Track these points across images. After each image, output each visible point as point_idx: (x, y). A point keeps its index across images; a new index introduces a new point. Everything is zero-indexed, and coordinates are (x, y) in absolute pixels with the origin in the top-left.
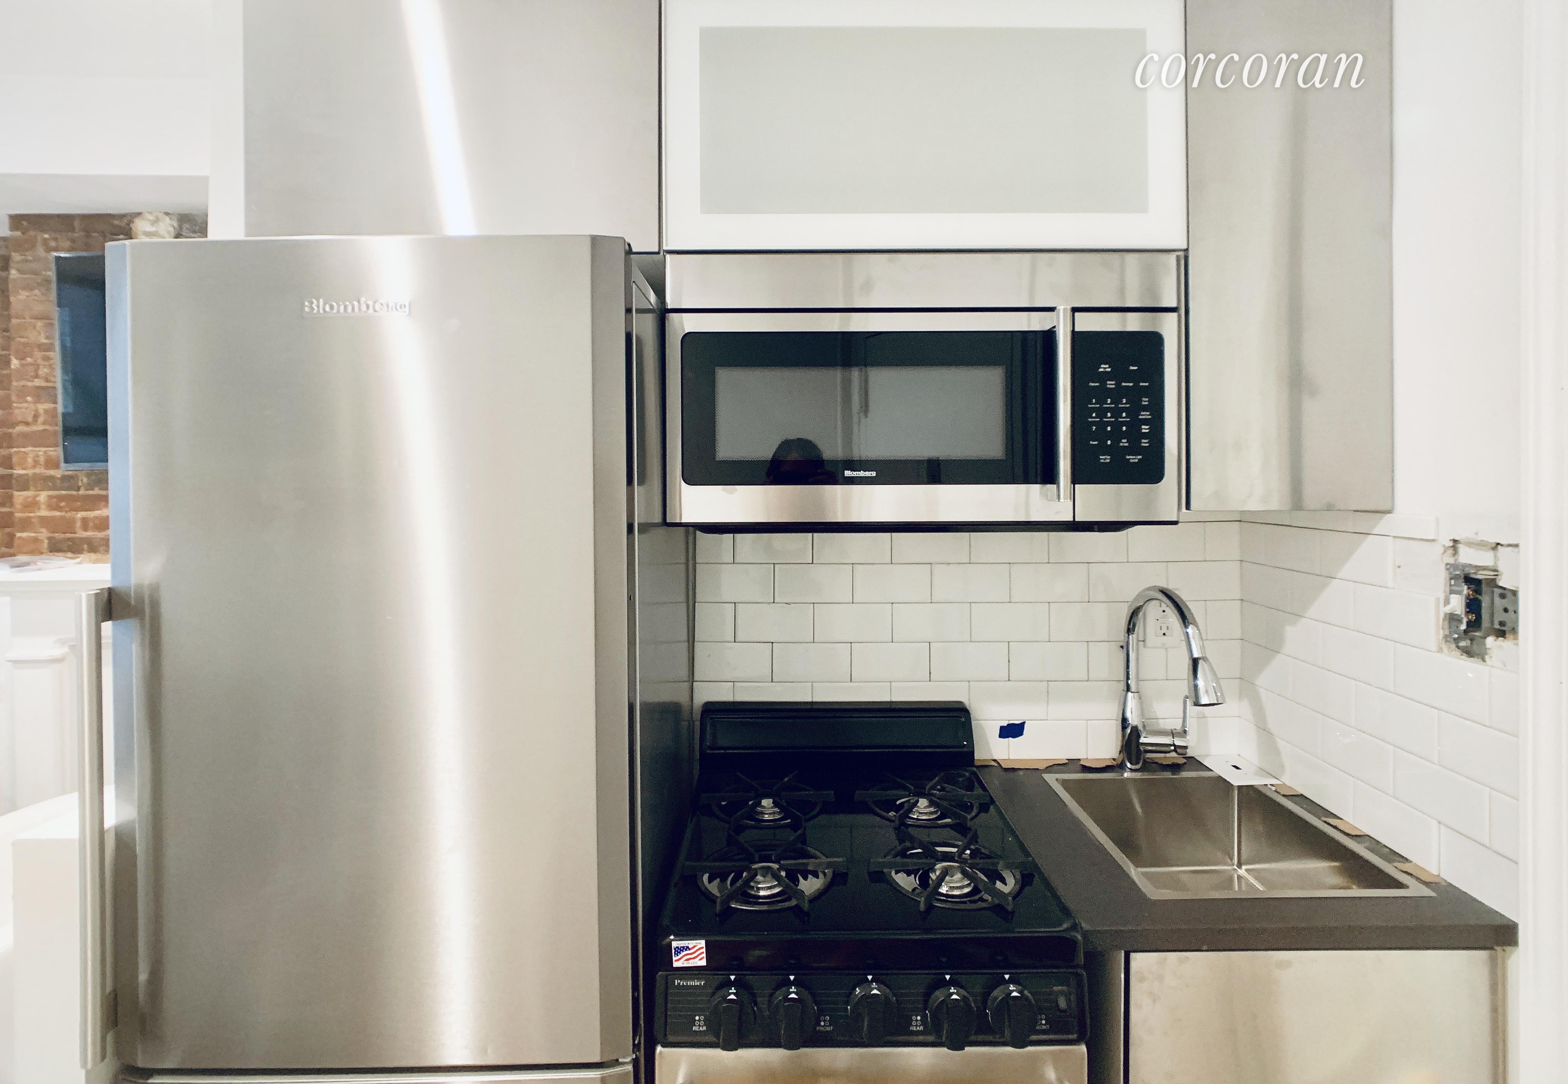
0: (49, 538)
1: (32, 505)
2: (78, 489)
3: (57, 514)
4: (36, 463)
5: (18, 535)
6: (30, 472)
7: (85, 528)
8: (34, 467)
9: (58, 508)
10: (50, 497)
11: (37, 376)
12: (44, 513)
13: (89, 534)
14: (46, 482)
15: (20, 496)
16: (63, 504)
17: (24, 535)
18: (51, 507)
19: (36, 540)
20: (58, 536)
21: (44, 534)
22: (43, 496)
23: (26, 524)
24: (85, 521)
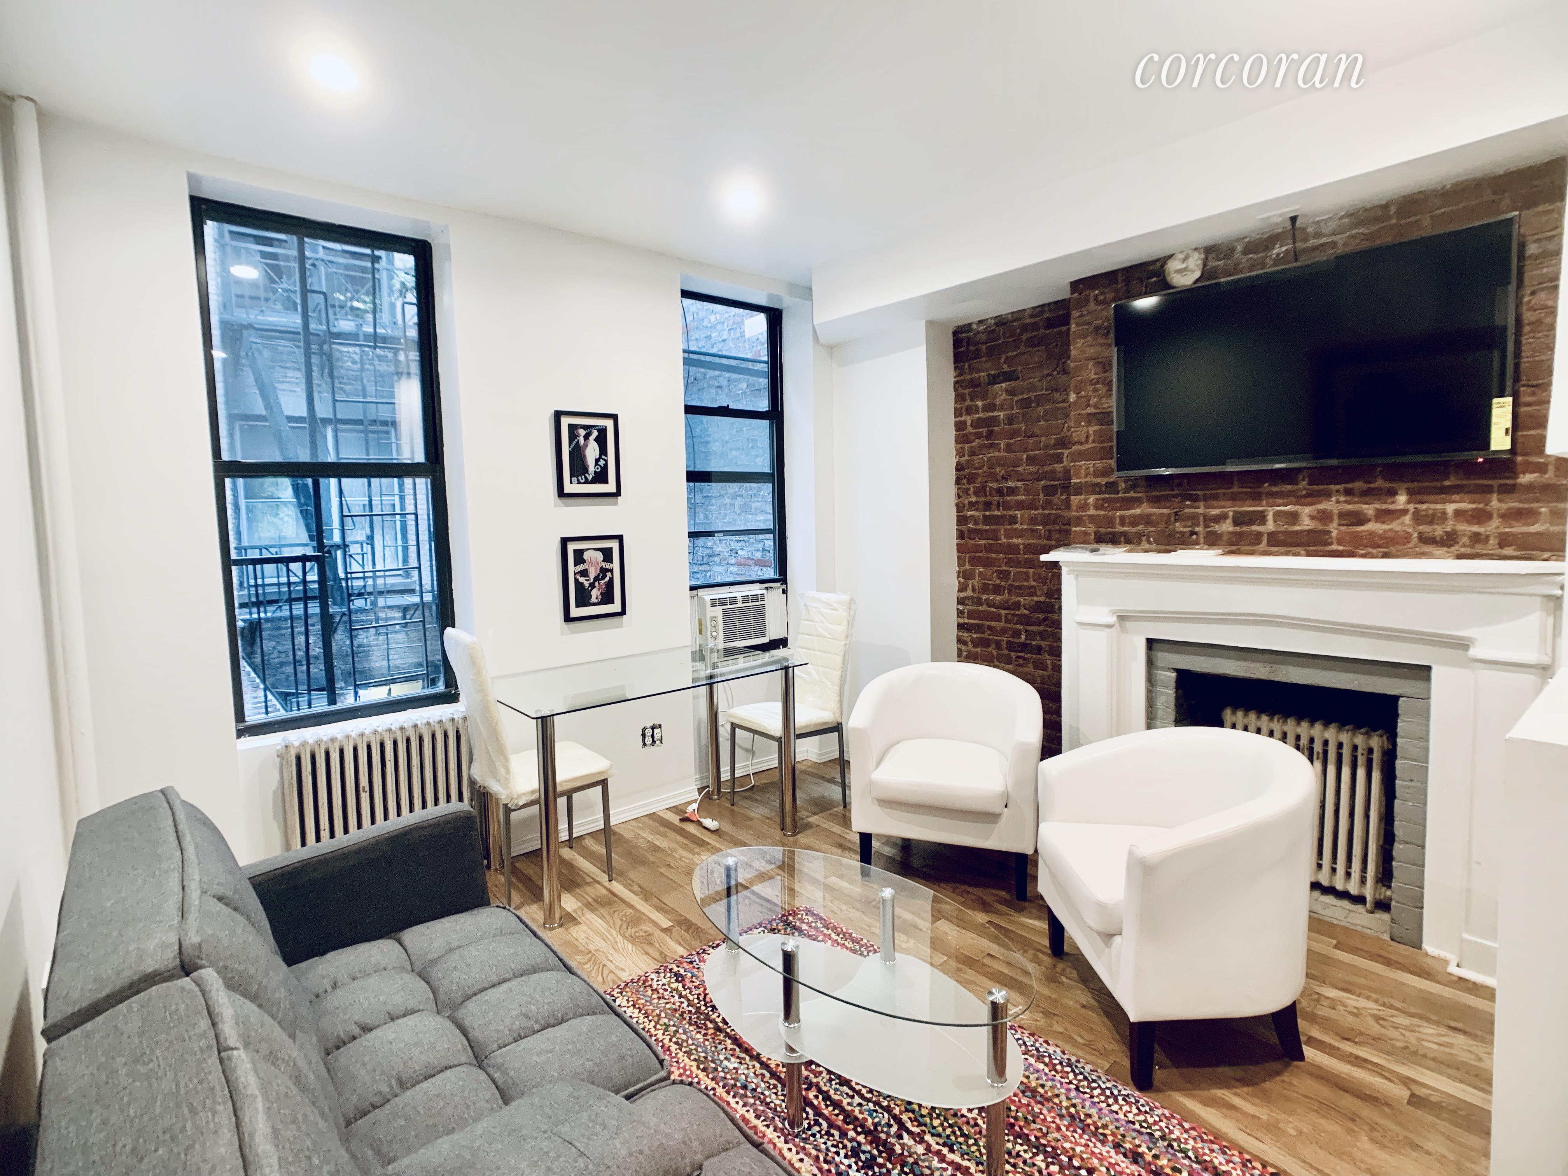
0: (1096, 533)
1: (1084, 506)
2: (1118, 493)
3: (1102, 513)
4: (1087, 474)
5: (1074, 529)
6: (1084, 480)
7: (1122, 524)
8: (1086, 477)
9: (1102, 508)
10: (1097, 500)
11: (1088, 405)
12: (1092, 512)
13: (1126, 529)
14: (1095, 488)
15: (1075, 500)
16: (1106, 505)
17: (1078, 529)
18: (1097, 508)
19: (1086, 533)
20: (1102, 530)
21: (1091, 529)
22: (1092, 499)
23: (1079, 521)
24: (1122, 518)
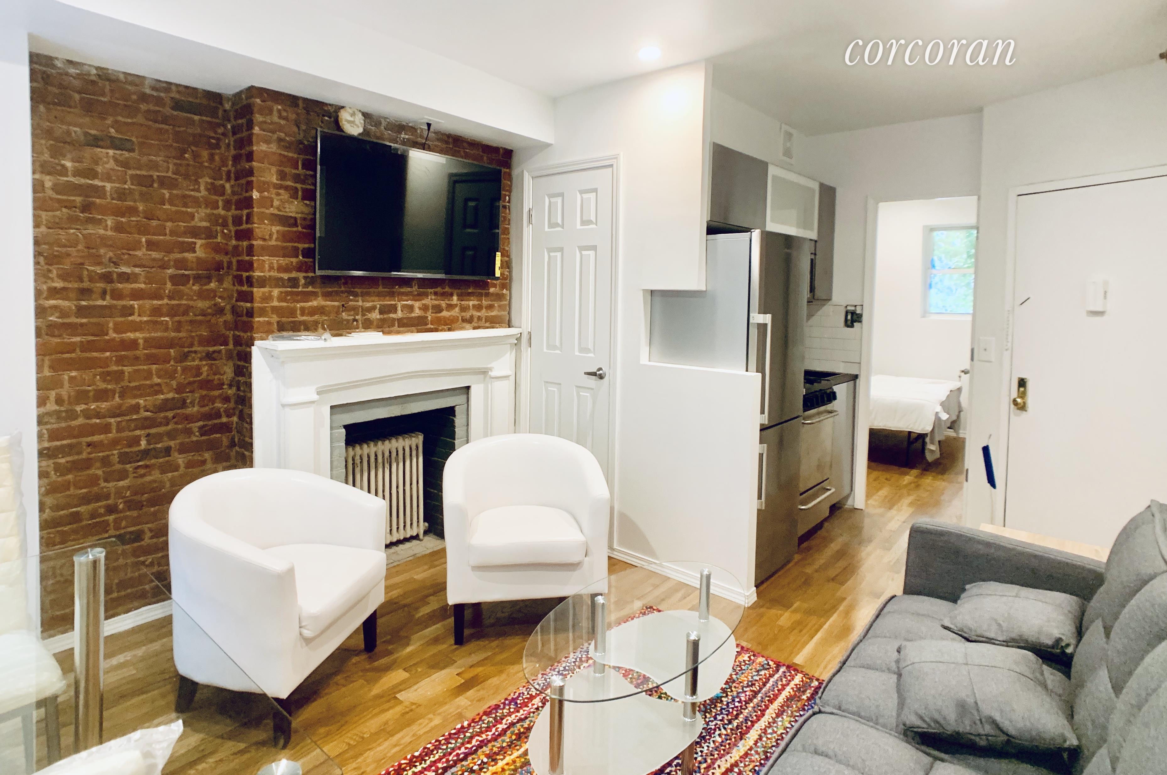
0: (278, 322)
1: (267, 298)
2: (298, 288)
3: (284, 304)
4: (271, 268)
5: (257, 319)
6: (267, 274)
7: (302, 314)
8: (269, 271)
9: (285, 300)
10: (281, 292)
11: (272, 206)
12: (275, 303)
13: (305, 318)
14: (278, 282)
15: (258, 292)
16: (289, 298)
17: (261, 319)
18: (280, 299)
19: (269, 323)
20: (284, 320)
21: (275, 319)
22: (276, 292)
23: (263, 312)
24: (303, 309)
